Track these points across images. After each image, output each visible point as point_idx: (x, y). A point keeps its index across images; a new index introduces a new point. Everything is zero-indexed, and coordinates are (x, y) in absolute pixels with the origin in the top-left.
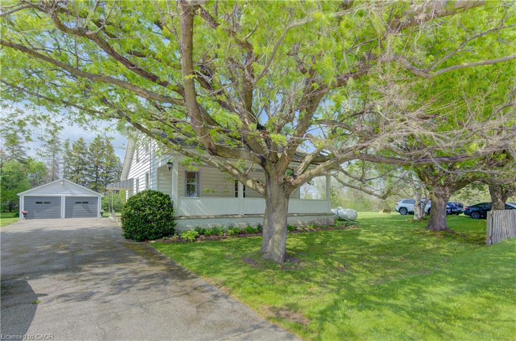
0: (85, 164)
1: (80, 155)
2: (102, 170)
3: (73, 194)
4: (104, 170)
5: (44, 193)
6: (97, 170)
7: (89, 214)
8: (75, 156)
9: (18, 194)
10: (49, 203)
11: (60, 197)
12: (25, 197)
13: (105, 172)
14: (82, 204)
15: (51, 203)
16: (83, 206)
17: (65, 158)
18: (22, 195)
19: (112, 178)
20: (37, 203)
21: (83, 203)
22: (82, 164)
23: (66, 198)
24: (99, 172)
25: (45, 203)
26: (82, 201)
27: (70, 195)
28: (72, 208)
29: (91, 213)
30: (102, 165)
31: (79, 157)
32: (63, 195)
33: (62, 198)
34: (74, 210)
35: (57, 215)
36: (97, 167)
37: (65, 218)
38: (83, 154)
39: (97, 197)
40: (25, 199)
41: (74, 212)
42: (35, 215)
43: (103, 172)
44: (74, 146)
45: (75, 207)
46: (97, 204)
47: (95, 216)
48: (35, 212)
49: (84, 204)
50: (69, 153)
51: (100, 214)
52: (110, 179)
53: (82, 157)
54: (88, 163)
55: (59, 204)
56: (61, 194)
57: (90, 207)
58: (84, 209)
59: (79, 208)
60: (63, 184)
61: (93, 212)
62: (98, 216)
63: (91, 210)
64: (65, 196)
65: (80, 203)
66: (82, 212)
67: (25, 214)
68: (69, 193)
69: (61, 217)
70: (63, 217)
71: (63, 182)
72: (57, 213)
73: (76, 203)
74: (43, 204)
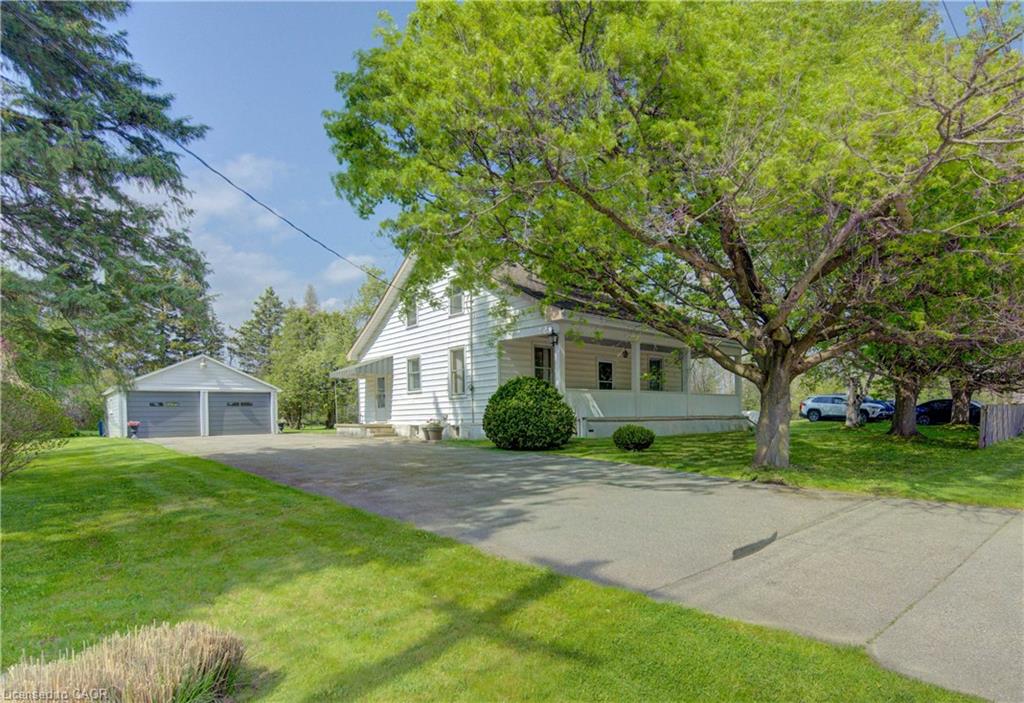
3: (224, 386)
5: (167, 385)
7: (257, 427)
11: (199, 393)
12: (129, 392)
14: (240, 407)
15: (180, 405)
16: (242, 411)
20: (154, 404)
21: (242, 404)
23: (211, 394)
26: (240, 401)
27: (217, 389)
28: (223, 416)
29: (260, 424)
32: (205, 388)
33: (201, 394)
34: (225, 419)
35: (192, 430)
37: (210, 435)
39: (270, 393)
41: (225, 423)
42: (150, 429)
45: (226, 413)
46: (269, 407)
47: (268, 430)
48: (150, 425)
49: (245, 407)
51: (278, 427)
55: (195, 407)
56: (199, 386)
57: (255, 413)
58: (245, 418)
59: (236, 413)
60: (205, 366)
61: (262, 422)
62: (272, 430)
63: (258, 418)
64: (207, 391)
65: (236, 404)
66: (240, 422)
67: (135, 428)
68: (216, 384)
69: (202, 433)
70: (204, 433)
71: (205, 363)
72: (193, 424)
73: (230, 405)
74: (164, 408)
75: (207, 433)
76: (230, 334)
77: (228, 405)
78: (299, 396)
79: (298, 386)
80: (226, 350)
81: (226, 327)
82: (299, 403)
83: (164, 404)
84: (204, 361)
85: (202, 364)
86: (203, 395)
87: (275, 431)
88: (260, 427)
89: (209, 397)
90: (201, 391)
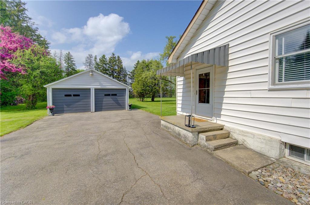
0: (107, 71)
1: (104, 65)
2: (116, 74)
3: (102, 85)
4: (117, 74)
5: (73, 85)
6: (113, 74)
7: (119, 107)
8: (101, 65)
9: (45, 86)
10: (79, 95)
12: (53, 89)
13: (117, 75)
14: (111, 97)
15: (80, 96)
16: (112, 99)
17: (95, 67)
18: (49, 87)
19: (121, 79)
20: (66, 96)
22: (105, 71)
23: (96, 90)
24: (114, 75)
25: (74, 95)
26: (111, 93)
27: (99, 87)
28: (102, 101)
29: (121, 105)
30: (116, 71)
31: (103, 66)
32: (93, 87)
33: (91, 90)
34: (104, 102)
35: (86, 109)
36: (113, 72)
38: (105, 64)
39: (125, 89)
40: (53, 91)
41: (103, 105)
42: (65, 109)
43: (116, 75)
44: (100, 59)
45: (104, 100)
46: (125, 96)
47: (124, 108)
48: (65, 106)
49: (113, 96)
50: (97, 64)
52: (120, 79)
53: (105, 67)
54: (108, 70)
55: (89, 97)
56: (90, 85)
57: (118, 100)
58: (114, 102)
59: (108, 100)
61: (121, 104)
62: (126, 108)
63: (120, 102)
64: (94, 88)
65: (109, 95)
66: (111, 104)
67: (51, 110)
68: (98, 84)
69: (91, 110)
70: (92, 110)
71: (92, 73)
72: (87, 106)
73: (106, 95)
74: (72, 97)
75: (94, 111)
76: (129, 73)
78: (142, 90)
79: (142, 86)
80: (128, 78)
81: (128, 71)
82: (143, 92)
83: (72, 96)
84: (92, 72)
85: (90, 73)
86: (92, 90)
87: (127, 109)
88: (121, 106)
89: (95, 91)
90: (91, 88)
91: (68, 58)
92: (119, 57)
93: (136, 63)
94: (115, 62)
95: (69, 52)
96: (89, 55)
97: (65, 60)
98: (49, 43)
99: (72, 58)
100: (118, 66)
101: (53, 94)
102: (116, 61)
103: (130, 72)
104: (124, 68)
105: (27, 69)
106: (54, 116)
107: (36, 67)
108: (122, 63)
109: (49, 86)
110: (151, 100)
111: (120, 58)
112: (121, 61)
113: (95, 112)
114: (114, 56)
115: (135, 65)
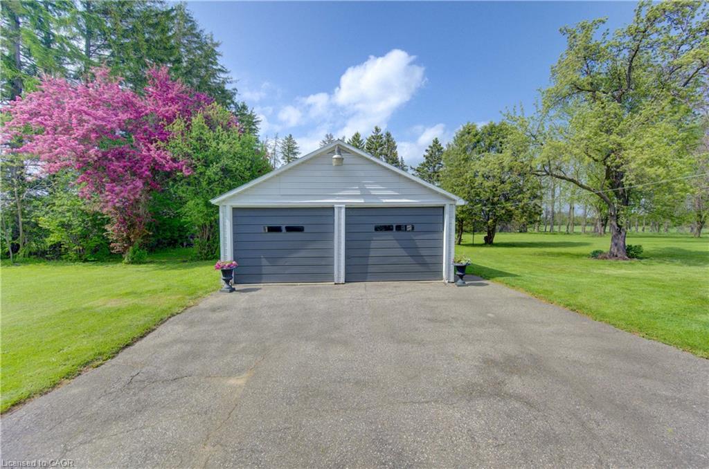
3: (369, 196)
5: (285, 196)
7: (419, 268)
9: (213, 202)
10: (299, 229)
11: (333, 208)
12: (235, 210)
14: (395, 233)
15: (306, 230)
16: (398, 240)
18: (226, 205)
20: (271, 229)
21: (398, 228)
23: (351, 213)
25: (289, 229)
26: (394, 222)
27: (360, 202)
28: (366, 248)
29: (424, 264)
32: (341, 200)
33: (336, 210)
34: (372, 253)
35: (318, 272)
39: (443, 208)
40: (235, 217)
41: (371, 261)
42: (264, 270)
45: (373, 244)
47: (437, 274)
48: (264, 262)
49: (401, 233)
55: (327, 234)
56: (333, 197)
57: (419, 244)
58: (403, 253)
59: (385, 245)
60: (340, 160)
61: (428, 260)
62: (445, 274)
63: (423, 252)
64: (344, 206)
65: (388, 228)
66: (394, 260)
67: (227, 273)
68: (358, 193)
69: (336, 277)
70: (339, 278)
71: (340, 154)
72: (323, 263)
73: (377, 229)
74: (284, 235)
75: (342, 280)
77: (376, 229)
83: (284, 230)
84: (339, 152)
85: (335, 156)
86: (339, 212)
87: (448, 278)
88: (426, 267)
89: (346, 216)
90: (336, 206)
91: (289, 147)
92: (388, 135)
93: (430, 147)
94: (381, 148)
95: (291, 136)
96: (327, 136)
97: (283, 153)
98: (258, 121)
99: (296, 148)
100: (387, 155)
101: (236, 225)
102: (382, 145)
103: (415, 170)
104: (400, 160)
105: (194, 162)
106: (234, 294)
107: (211, 158)
108: (396, 147)
109: (224, 200)
110: (483, 242)
111: (392, 136)
112: (394, 143)
113: (347, 281)
114: (379, 134)
115: (427, 150)
